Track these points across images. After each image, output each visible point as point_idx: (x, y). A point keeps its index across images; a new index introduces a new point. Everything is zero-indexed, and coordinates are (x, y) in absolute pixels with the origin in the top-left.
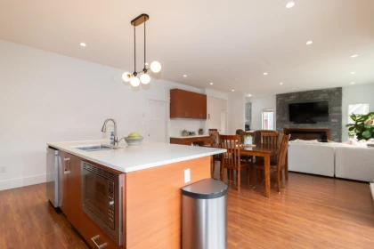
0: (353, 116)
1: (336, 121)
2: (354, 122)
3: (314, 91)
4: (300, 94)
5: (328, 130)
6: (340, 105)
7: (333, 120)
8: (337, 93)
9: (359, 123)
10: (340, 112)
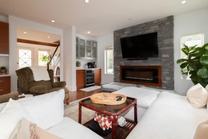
0: (186, 50)
1: (167, 56)
2: (186, 57)
3: (146, 23)
4: (133, 28)
5: (159, 67)
6: (172, 37)
7: (164, 56)
8: (168, 23)
9: (192, 58)
10: (171, 45)
